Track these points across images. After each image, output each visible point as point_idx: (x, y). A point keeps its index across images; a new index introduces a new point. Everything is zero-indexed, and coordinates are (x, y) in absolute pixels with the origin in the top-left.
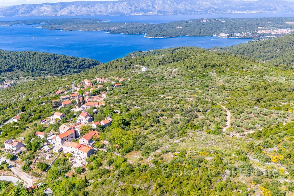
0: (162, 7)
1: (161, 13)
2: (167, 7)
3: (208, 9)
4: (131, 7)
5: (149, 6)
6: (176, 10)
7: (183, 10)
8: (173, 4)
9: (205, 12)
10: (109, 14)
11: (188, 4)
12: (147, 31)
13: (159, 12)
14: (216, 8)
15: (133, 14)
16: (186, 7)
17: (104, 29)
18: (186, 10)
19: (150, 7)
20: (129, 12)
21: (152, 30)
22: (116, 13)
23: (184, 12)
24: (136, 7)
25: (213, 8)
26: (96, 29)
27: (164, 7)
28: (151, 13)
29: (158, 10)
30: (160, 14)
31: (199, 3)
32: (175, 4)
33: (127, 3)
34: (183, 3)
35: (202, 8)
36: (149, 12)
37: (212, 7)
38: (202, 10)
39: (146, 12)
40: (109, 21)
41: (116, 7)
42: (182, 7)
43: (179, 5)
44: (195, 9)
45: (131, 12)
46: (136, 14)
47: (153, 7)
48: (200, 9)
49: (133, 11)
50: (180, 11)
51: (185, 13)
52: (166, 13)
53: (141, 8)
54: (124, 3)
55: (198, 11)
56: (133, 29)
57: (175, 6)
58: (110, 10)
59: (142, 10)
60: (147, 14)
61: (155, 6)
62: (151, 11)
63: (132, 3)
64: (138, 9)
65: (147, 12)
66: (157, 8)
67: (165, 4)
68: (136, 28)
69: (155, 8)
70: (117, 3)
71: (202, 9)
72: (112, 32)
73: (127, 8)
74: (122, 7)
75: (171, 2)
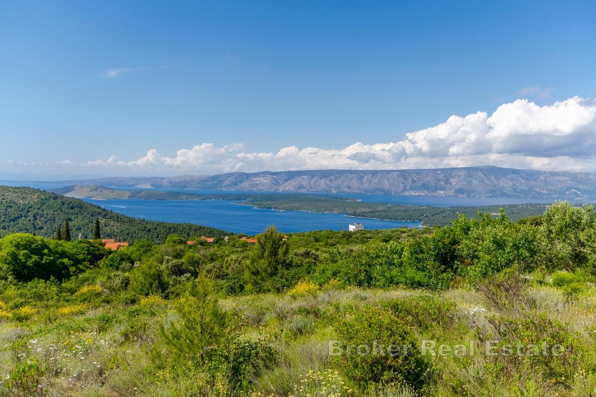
0: (466, 183)
1: (462, 193)
2: (475, 183)
3: (566, 191)
4: (404, 182)
5: (439, 180)
6: (493, 189)
7: (509, 189)
8: (488, 179)
9: (557, 196)
10: (363, 192)
11: (519, 178)
12: (427, 216)
13: (459, 191)
14: (584, 190)
15: (407, 194)
16: (517, 185)
17: (345, 210)
18: (515, 190)
19: (441, 183)
20: (400, 190)
21: (438, 216)
22: (377, 189)
23: (511, 193)
24: (414, 181)
25: (578, 189)
26: (331, 210)
27: (470, 183)
28: (442, 192)
29: (457, 187)
30: (460, 196)
31: (544, 178)
32: (492, 178)
33: (398, 173)
34: (509, 177)
35: (550, 187)
36: (438, 191)
37: (575, 187)
38: (552, 192)
39: (432, 191)
40: (360, 200)
41: (377, 181)
42: (506, 185)
43: (500, 181)
44: (534, 189)
45: (404, 190)
46: (413, 193)
47: (447, 182)
48: (547, 190)
49: (408, 188)
50: (502, 191)
51: (514, 196)
52: (472, 195)
53: (422, 184)
54: (392, 173)
55: (541, 194)
56: (399, 213)
57: (492, 182)
58: (366, 185)
59: (425, 187)
60: (434, 194)
61: (452, 180)
62: (443, 189)
63: (407, 174)
64: (419, 184)
65: (435, 191)
66: (454, 183)
67: (472, 178)
68: (406, 211)
69: (450, 183)
70: (380, 174)
71: (551, 190)
72: (359, 216)
73: (396, 182)
74: (388, 180)
75: (484, 174)
